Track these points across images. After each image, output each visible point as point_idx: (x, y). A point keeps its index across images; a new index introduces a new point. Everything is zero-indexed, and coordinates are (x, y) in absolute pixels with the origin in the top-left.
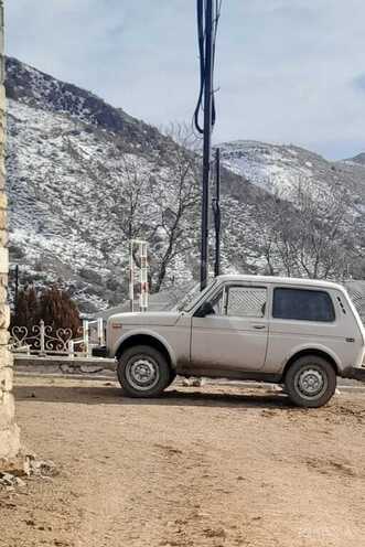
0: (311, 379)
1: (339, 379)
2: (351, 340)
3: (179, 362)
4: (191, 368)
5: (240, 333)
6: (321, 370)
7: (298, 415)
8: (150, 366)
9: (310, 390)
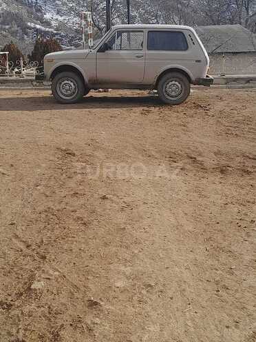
0: (173, 87)
1: (192, 86)
2: (199, 61)
3: (89, 81)
4: (97, 84)
5: (128, 61)
6: (180, 81)
7: (166, 111)
8: (72, 84)
9: (173, 94)
